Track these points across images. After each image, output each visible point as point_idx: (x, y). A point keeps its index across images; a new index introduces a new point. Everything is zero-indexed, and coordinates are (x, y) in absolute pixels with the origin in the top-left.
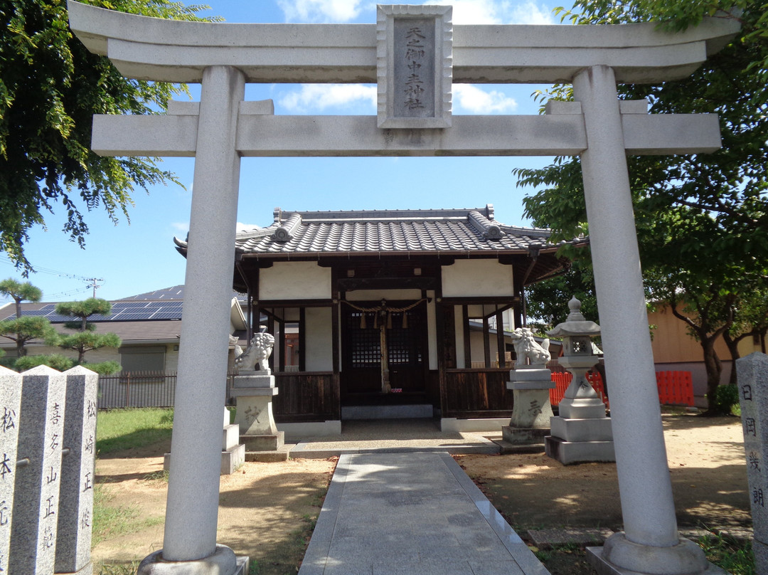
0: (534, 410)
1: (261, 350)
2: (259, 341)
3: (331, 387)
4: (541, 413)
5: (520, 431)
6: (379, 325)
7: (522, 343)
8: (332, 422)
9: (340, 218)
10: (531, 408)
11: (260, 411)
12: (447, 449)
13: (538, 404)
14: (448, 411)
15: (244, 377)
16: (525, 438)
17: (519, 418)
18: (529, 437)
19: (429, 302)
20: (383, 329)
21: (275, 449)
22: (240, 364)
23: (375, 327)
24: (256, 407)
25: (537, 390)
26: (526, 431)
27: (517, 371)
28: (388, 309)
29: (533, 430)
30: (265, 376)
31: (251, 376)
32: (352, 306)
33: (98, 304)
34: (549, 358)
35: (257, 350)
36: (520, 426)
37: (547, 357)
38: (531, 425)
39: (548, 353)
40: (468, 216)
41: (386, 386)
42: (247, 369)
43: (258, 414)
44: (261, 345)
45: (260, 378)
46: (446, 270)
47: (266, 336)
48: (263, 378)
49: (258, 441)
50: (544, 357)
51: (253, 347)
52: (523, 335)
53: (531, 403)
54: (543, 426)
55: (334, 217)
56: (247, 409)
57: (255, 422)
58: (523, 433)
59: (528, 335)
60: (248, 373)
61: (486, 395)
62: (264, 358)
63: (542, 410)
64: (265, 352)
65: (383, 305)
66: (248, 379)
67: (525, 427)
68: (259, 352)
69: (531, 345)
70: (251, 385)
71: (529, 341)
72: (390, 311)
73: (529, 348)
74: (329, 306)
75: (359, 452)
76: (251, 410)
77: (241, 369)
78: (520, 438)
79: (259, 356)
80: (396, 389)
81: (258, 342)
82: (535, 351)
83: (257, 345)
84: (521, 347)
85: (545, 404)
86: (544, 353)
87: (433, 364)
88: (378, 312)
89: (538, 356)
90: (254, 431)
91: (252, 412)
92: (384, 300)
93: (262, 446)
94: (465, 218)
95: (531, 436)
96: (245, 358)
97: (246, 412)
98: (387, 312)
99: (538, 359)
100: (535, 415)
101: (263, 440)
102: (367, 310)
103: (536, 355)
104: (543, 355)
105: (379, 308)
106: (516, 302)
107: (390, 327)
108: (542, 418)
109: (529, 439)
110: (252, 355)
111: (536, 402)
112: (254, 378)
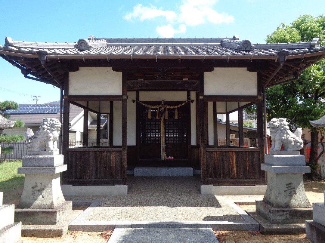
0: (289, 191)
1: (48, 133)
2: (47, 125)
3: (121, 160)
4: (295, 193)
5: (278, 211)
6: (160, 117)
7: (279, 131)
8: (120, 185)
9: (133, 43)
10: (286, 189)
11: (45, 187)
12: (211, 226)
13: (293, 186)
14: (206, 179)
15: (31, 156)
16: (284, 218)
17: (276, 199)
18: (286, 218)
19: (192, 102)
20: (162, 119)
21: (55, 223)
22: (29, 145)
23: (157, 118)
24: (41, 184)
25: (293, 173)
26: (284, 211)
27: (275, 156)
28: (165, 106)
29: (291, 211)
30: (49, 156)
31: (38, 156)
32: (143, 104)
33: (10, 104)
34: (302, 145)
35: (44, 133)
36: (278, 206)
37: (301, 144)
38: (287, 206)
39: (302, 141)
40: (221, 43)
41: (163, 156)
42: (35, 149)
43: (43, 189)
44: (48, 129)
45: (45, 158)
46: (207, 75)
47: (52, 121)
48: (48, 158)
49: (40, 216)
50: (299, 144)
51: (41, 130)
52: (281, 124)
53: (287, 185)
54: (299, 206)
55: (129, 42)
56: (33, 185)
57: (40, 197)
58: (281, 213)
59: (284, 125)
60: (36, 153)
61: (235, 169)
62: (50, 140)
63: (296, 191)
64: (51, 135)
65: (163, 104)
66: (34, 158)
67: (282, 207)
68: (46, 135)
69: (287, 134)
70: (37, 164)
71: (285, 129)
72: (167, 108)
73: (285, 135)
74: (120, 100)
75: (132, 226)
76: (37, 186)
77: (30, 149)
78: (279, 218)
79: (46, 138)
80: (170, 157)
81: (45, 126)
82: (290, 138)
83: (44, 129)
84: (278, 135)
85: (300, 186)
86: (299, 140)
87: (193, 142)
88: (160, 108)
89: (293, 143)
90: (38, 206)
91: (38, 188)
92: (163, 100)
93: (43, 220)
94: (219, 44)
95: (288, 216)
96: (34, 140)
97: (33, 188)
98: (165, 108)
99: (293, 146)
100: (291, 196)
101: (44, 215)
102: (152, 107)
103: (292, 142)
104: (298, 142)
105: (160, 106)
106: (259, 100)
107: (167, 118)
108: (297, 199)
109: (286, 219)
110: (40, 137)
111: (290, 184)
112: (40, 158)
